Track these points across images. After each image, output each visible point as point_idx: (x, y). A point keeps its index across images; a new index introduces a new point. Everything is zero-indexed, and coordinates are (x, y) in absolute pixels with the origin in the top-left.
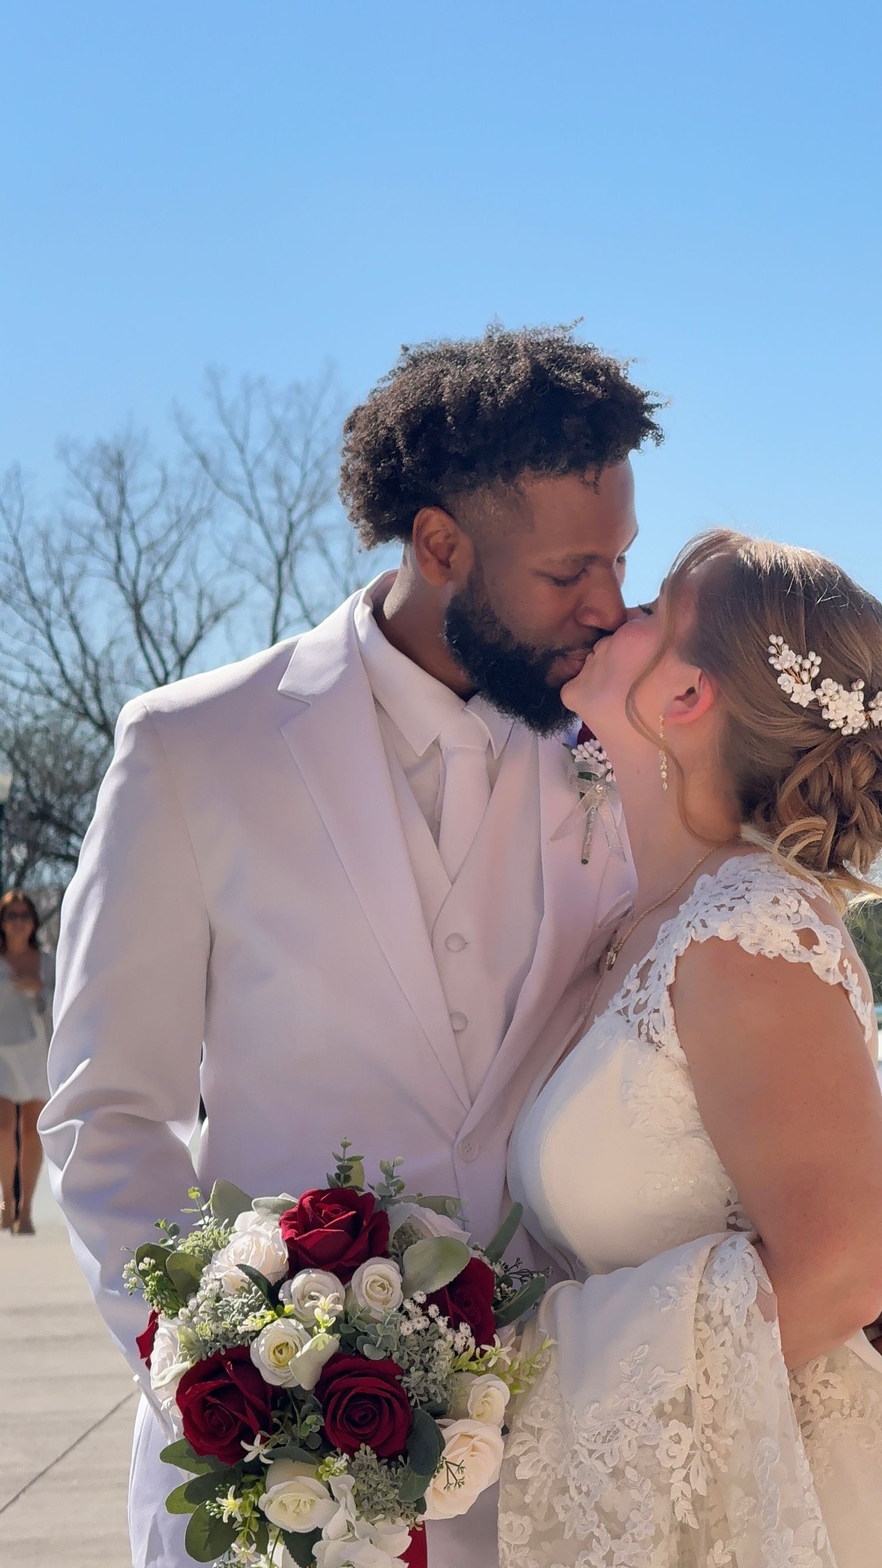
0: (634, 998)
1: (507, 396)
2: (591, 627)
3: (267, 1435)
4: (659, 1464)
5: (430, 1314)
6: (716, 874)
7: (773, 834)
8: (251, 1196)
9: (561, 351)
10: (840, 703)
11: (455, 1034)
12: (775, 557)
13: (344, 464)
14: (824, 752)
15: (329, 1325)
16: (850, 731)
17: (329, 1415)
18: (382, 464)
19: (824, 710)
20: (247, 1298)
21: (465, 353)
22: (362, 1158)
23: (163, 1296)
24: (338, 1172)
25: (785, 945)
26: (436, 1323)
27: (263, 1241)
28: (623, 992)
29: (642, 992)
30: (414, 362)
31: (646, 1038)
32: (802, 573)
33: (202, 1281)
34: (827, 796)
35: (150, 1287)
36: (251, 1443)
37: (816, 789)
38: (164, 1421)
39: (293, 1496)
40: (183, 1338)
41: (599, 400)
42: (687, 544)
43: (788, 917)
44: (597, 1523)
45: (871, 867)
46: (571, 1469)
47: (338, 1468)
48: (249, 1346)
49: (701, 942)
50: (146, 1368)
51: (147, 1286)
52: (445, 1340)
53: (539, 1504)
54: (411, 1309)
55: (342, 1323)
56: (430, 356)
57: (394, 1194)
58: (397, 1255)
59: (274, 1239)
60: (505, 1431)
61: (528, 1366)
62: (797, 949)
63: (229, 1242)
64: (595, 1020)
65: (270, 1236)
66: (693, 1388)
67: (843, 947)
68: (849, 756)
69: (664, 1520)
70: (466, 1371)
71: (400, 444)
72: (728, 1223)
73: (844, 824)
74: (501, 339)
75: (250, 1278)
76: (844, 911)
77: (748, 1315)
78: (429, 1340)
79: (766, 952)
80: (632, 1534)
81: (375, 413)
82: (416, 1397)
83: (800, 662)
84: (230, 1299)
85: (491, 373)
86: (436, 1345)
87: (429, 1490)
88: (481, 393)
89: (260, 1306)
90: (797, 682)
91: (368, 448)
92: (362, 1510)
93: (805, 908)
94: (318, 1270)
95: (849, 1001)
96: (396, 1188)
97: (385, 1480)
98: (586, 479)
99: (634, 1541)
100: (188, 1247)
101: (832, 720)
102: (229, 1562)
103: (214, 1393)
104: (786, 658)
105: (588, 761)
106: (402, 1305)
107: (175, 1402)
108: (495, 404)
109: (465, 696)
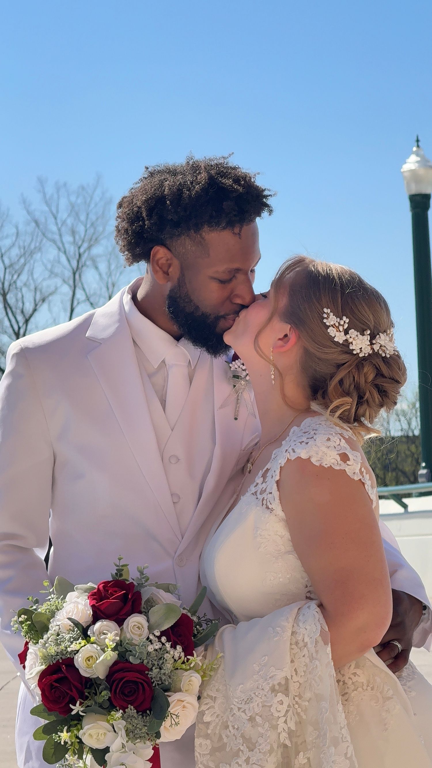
0: (260, 487)
1: (196, 191)
2: (238, 304)
3: (82, 701)
4: (272, 715)
5: (162, 641)
6: (300, 426)
7: (327, 407)
8: (74, 585)
9: (223, 169)
10: (358, 341)
11: (174, 504)
12: (326, 269)
13: (117, 224)
14: (351, 365)
15: (113, 647)
16: (363, 355)
17: (113, 691)
18: (135, 225)
19: (351, 345)
20: (73, 634)
21: (176, 170)
22: (129, 565)
23: (31, 634)
24: (117, 572)
25: (333, 461)
26: (165, 645)
27: (80, 607)
28: (255, 484)
29: (264, 484)
30: (151, 175)
31: (265, 506)
32: (340, 278)
33: (50, 626)
34: (353, 386)
35: (25, 629)
36: (75, 705)
37: (347, 383)
38: (32, 695)
39: (96, 731)
40: (41, 654)
41: (241, 193)
42: (283, 264)
43: (335, 447)
44: (242, 743)
45: (375, 421)
46: (230, 717)
47: (117, 717)
48: (73, 658)
49: (292, 459)
50: (23, 669)
51: (23, 629)
52: (169, 654)
53: (215, 734)
54: (153, 639)
55: (119, 646)
56: (159, 172)
57: (144, 582)
58: (146, 613)
59: (85, 605)
60: (199, 698)
61: (210, 666)
62: (339, 463)
63: (63, 607)
64: (241, 498)
65: (84, 604)
66: (289, 677)
67: (362, 461)
68: (363, 367)
69: (274, 742)
70: (180, 669)
71: (144, 214)
72: (306, 596)
73: (361, 400)
74: (193, 163)
75: (74, 624)
76: (362, 443)
77: (316, 642)
78: (162, 654)
79: (324, 464)
80: (259, 749)
81: (132, 200)
82: (155, 682)
83: (338, 321)
84: (64, 635)
85: (189, 180)
86: (165, 656)
87: (162, 727)
88: (183, 190)
89: (79, 638)
90: (337, 331)
91: (128, 217)
92: (129, 737)
93: (343, 442)
94: (108, 620)
95: (365, 488)
96: (145, 579)
97: (140, 722)
98: (235, 231)
99: (260, 752)
100: (43, 610)
101: (355, 350)
102: (65, 764)
103: (57, 681)
104: (332, 320)
105: (238, 370)
106: (148, 637)
107: (37, 686)
108: (190, 196)
109: (177, 338)
